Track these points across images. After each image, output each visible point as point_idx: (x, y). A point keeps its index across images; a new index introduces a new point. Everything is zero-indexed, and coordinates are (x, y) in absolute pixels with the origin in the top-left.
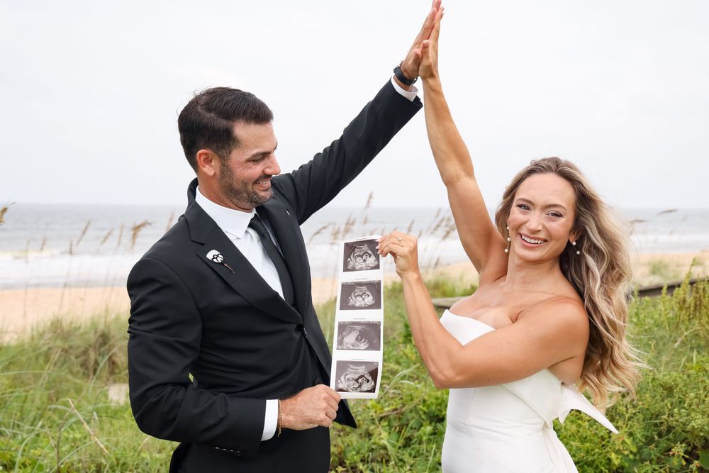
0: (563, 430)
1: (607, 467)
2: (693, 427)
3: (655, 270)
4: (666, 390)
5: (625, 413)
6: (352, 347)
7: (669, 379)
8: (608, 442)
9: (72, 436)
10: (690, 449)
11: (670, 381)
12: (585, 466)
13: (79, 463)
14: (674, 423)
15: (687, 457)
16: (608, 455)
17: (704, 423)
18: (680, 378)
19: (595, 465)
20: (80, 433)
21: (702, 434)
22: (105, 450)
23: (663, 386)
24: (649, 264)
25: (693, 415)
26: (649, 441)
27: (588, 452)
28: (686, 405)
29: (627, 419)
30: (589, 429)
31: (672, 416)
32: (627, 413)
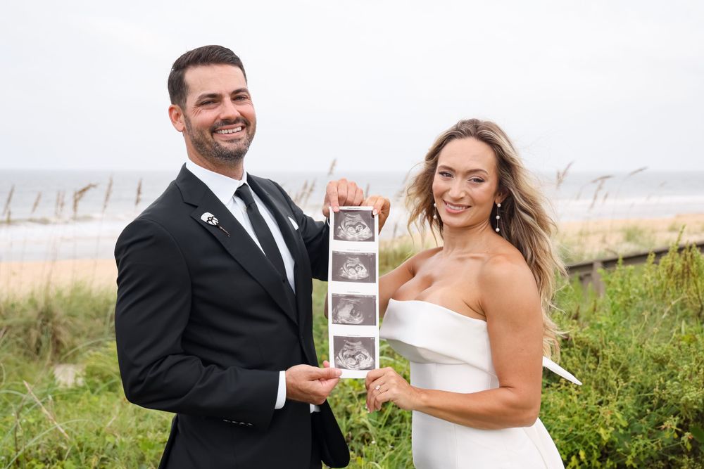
0: (552, 405)
1: (597, 442)
2: (687, 399)
3: (630, 236)
4: (657, 362)
5: (616, 387)
6: (347, 322)
7: (661, 352)
8: (598, 417)
9: (24, 421)
10: (682, 422)
11: (662, 353)
12: (574, 443)
13: (37, 449)
14: (667, 396)
15: (680, 430)
16: (597, 431)
17: (698, 396)
18: (672, 350)
19: (584, 441)
20: (33, 417)
21: (695, 407)
22: (66, 435)
23: (654, 359)
24: (623, 230)
25: (686, 387)
26: (641, 415)
27: (577, 427)
28: (679, 377)
29: (617, 392)
30: (578, 404)
31: (665, 389)
32: (618, 387)
